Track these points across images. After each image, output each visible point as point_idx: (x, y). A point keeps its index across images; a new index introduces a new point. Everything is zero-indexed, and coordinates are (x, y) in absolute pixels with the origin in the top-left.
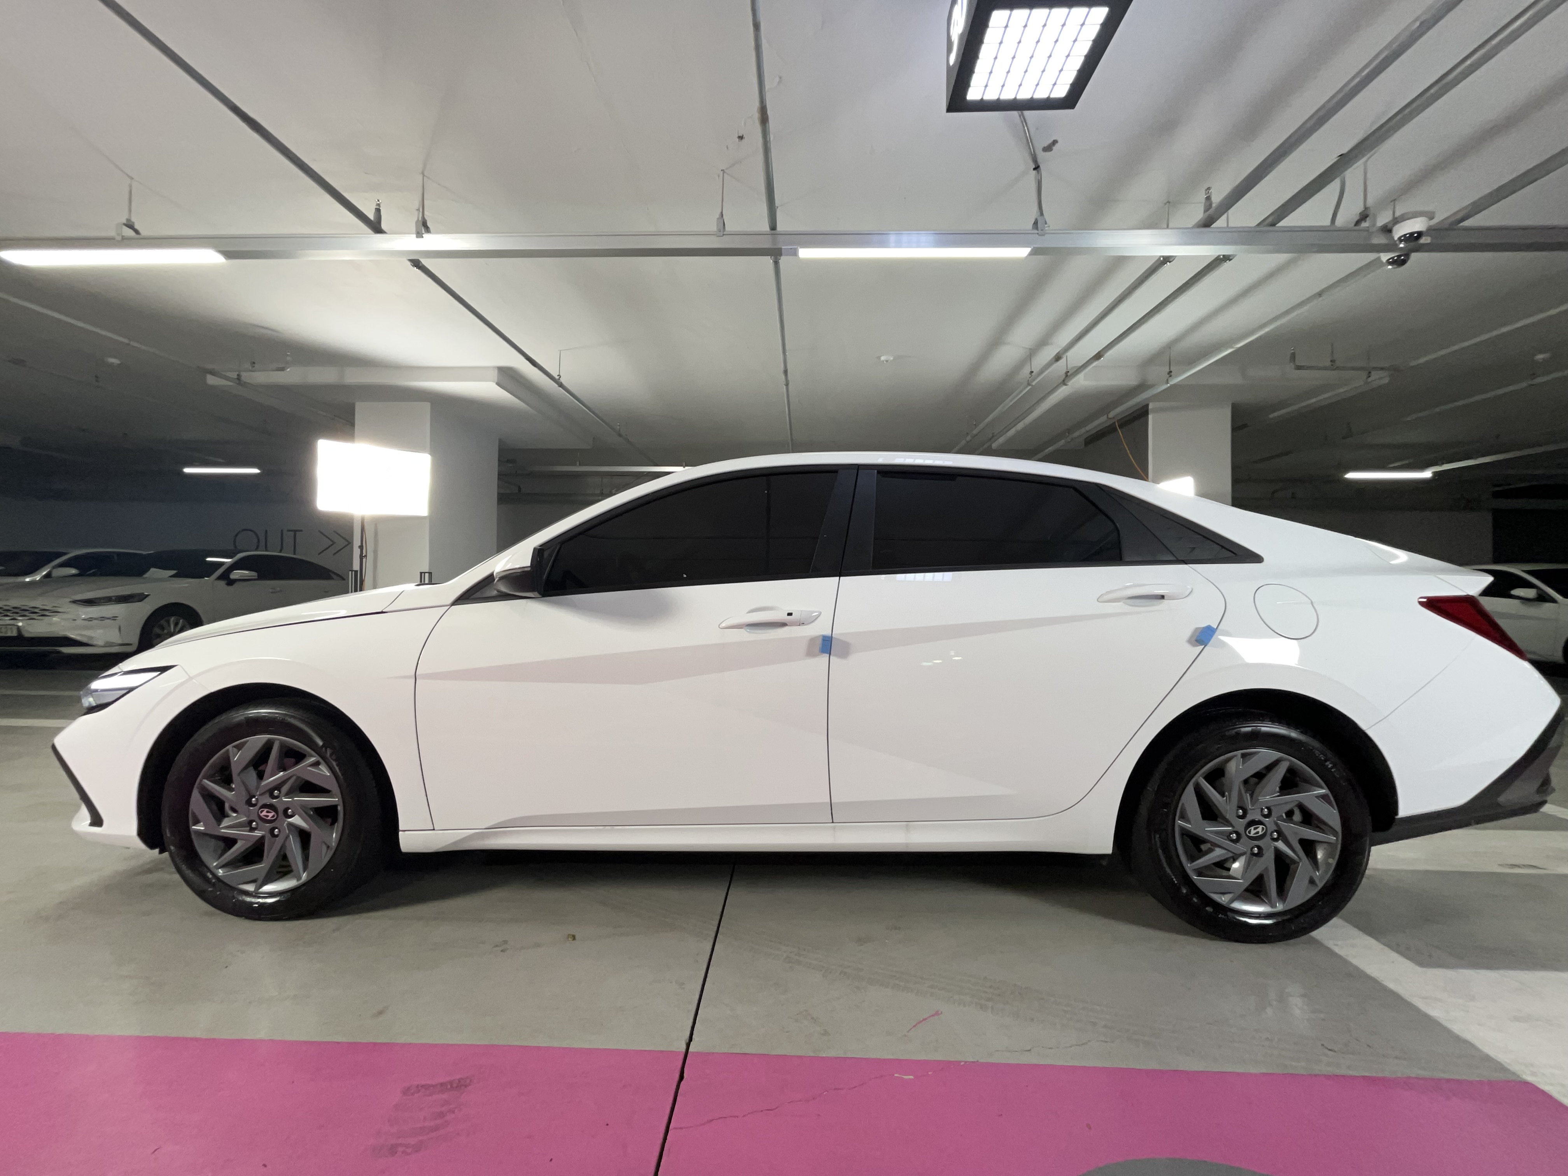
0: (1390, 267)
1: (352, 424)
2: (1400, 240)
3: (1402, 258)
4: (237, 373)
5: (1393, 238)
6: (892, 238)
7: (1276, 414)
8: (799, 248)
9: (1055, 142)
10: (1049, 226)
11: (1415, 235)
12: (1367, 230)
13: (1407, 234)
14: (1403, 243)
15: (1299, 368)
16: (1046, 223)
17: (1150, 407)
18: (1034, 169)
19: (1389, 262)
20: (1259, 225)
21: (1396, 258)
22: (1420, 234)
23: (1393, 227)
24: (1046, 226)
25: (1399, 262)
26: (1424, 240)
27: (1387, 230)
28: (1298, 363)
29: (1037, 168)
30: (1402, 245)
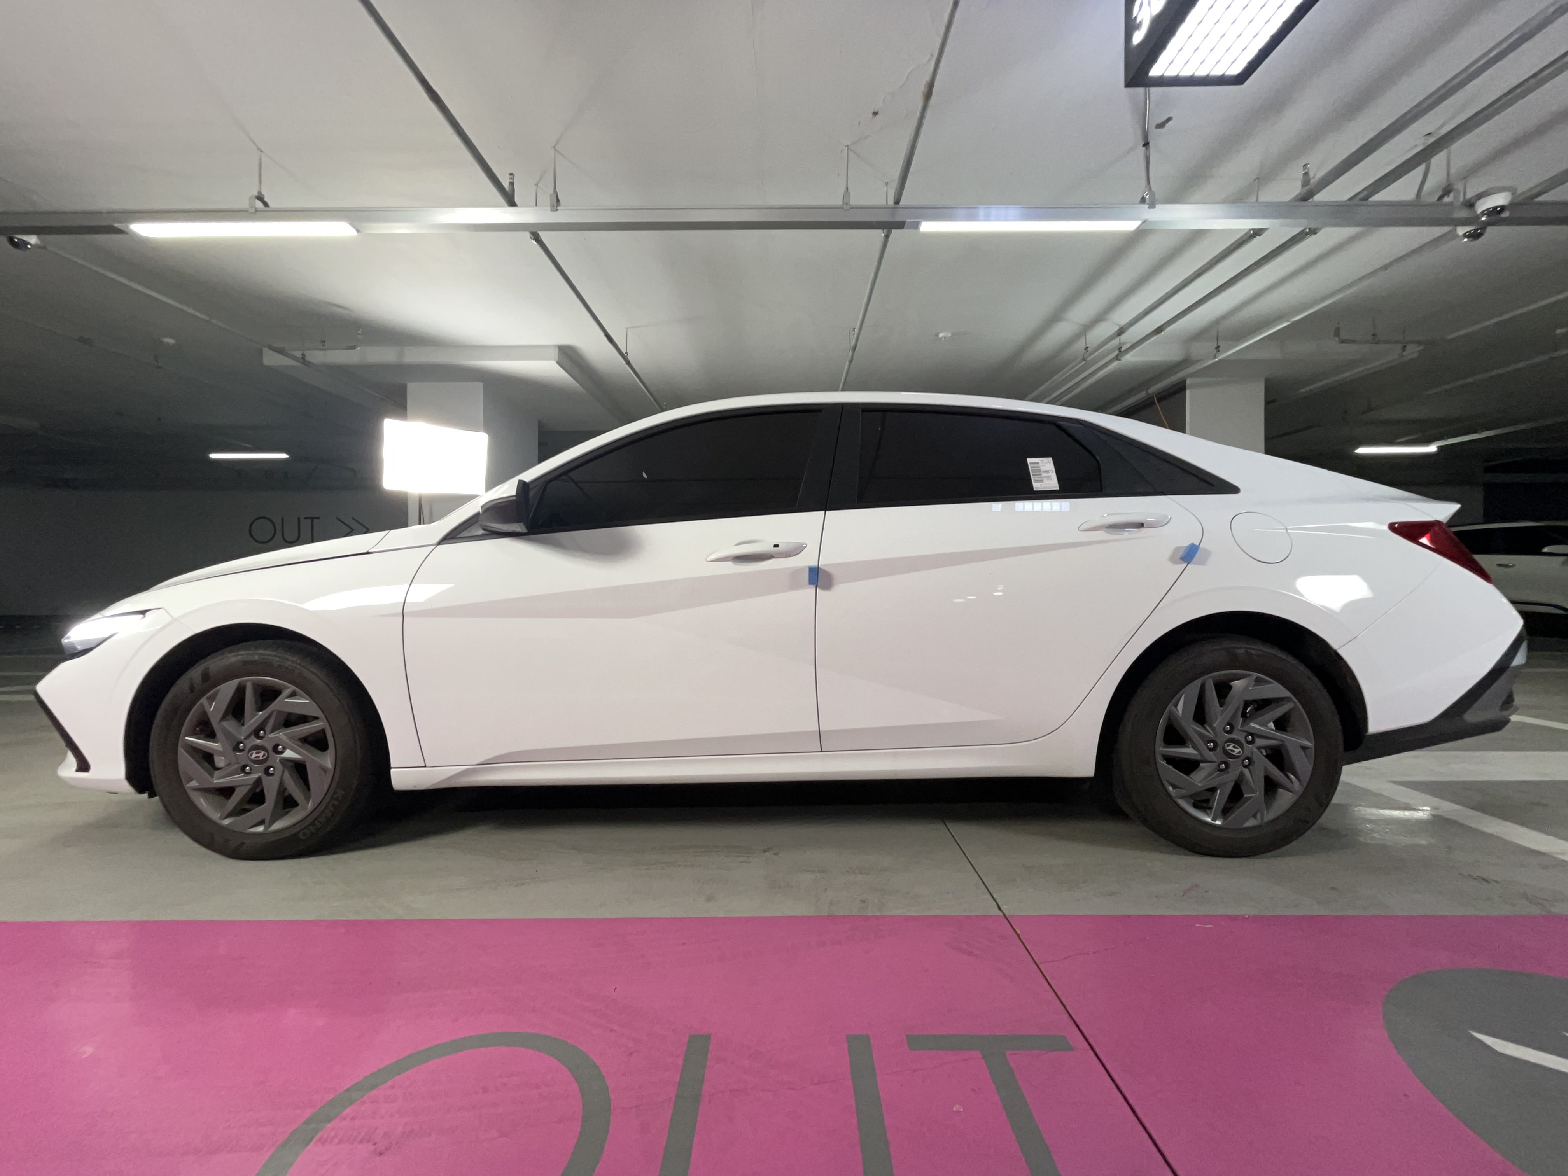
0: (1466, 240)
1: (404, 405)
2: (1483, 212)
3: (1479, 231)
4: (301, 352)
5: (1475, 212)
7: (1308, 388)
8: (925, 220)
9: (1169, 119)
11: (1499, 209)
12: (1451, 204)
13: (1490, 208)
14: (1485, 216)
15: (1343, 342)
17: (1188, 382)
18: (1144, 145)
19: (1465, 236)
20: (1351, 199)
21: (1472, 232)
22: (1503, 208)
23: (1476, 201)
25: (1474, 236)
26: (1506, 214)
27: (1470, 205)
28: (1343, 336)
29: (1146, 145)
30: (1484, 219)
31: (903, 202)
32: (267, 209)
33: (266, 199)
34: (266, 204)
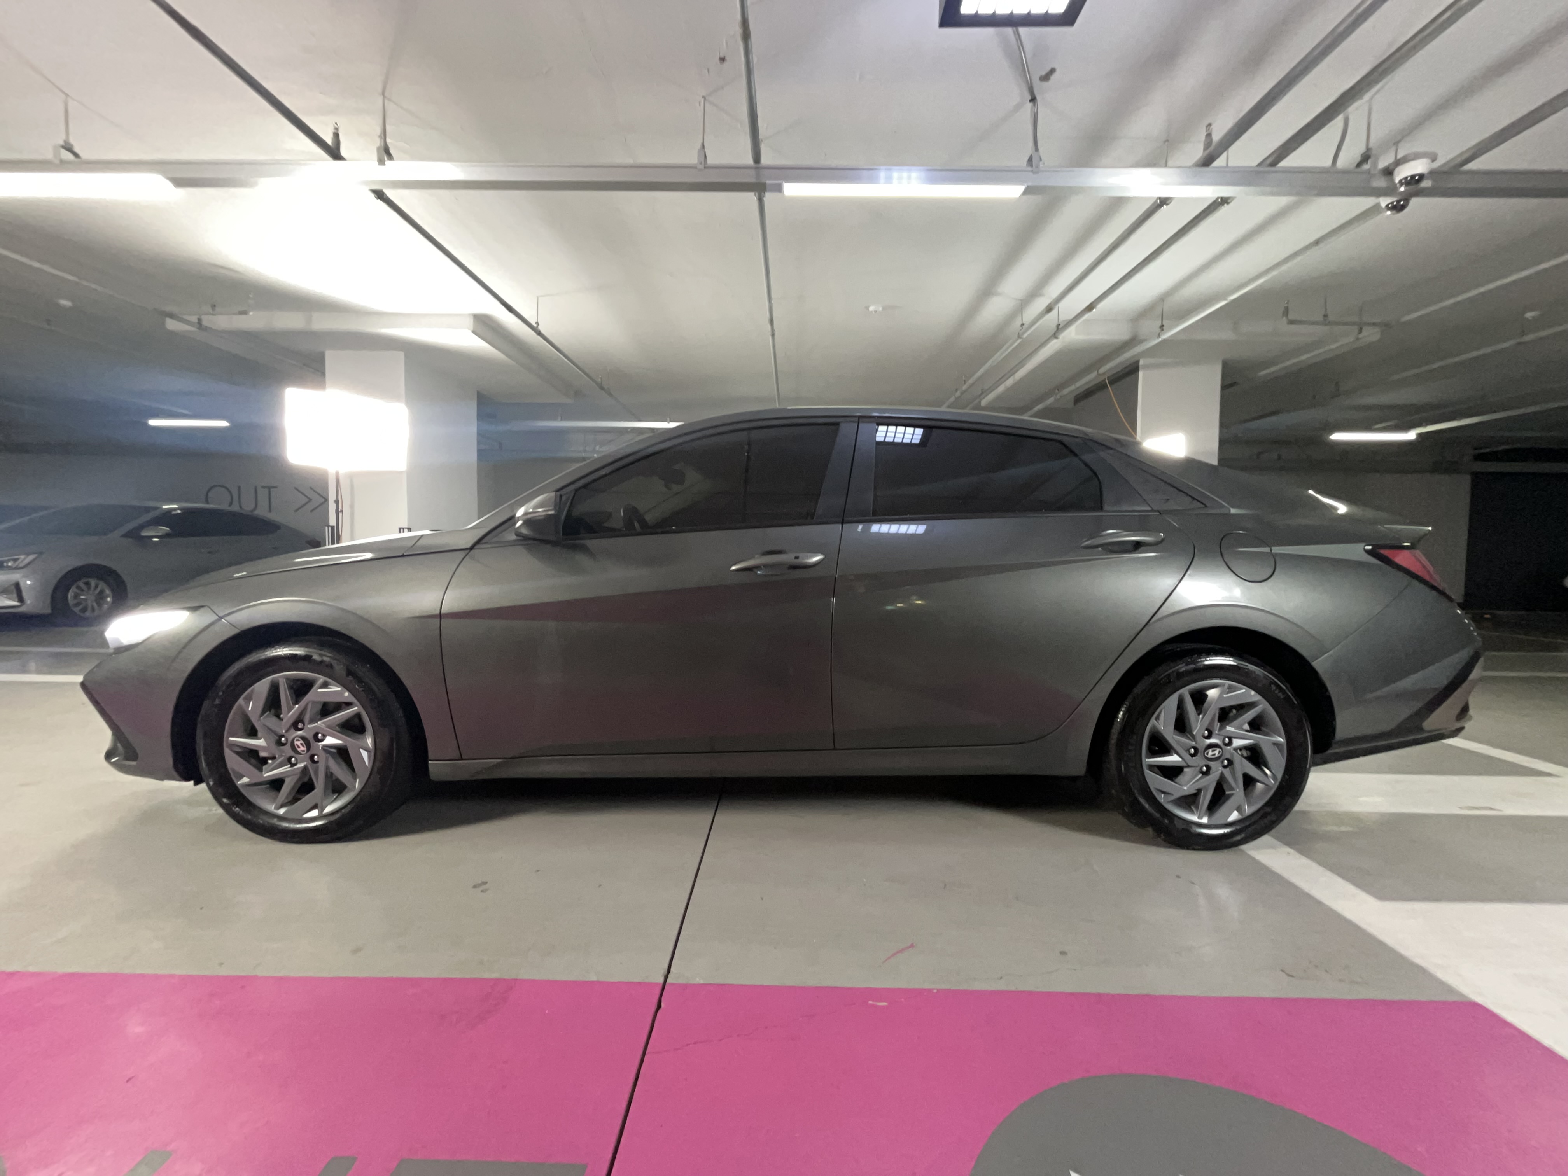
0: (1389, 213)
1: (323, 374)
2: (1400, 181)
3: (1402, 203)
4: (197, 317)
5: (1393, 180)
6: (882, 174)
7: (1265, 372)
8: (784, 182)
9: (1052, 71)
10: (1044, 164)
11: (1417, 178)
12: (1368, 172)
13: (1408, 177)
14: (1403, 186)
15: (1291, 322)
16: (1041, 159)
17: (1141, 363)
18: (1031, 101)
19: (1388, 208)
20: (1259, 165)
21: (1395, 203)
22: (1422, 177)
23: (1396, 168)
24: (1041, 163)
25: (1398, 208)
26: (1426, 184)
27: (1389, 172)
28: (1291, 316)
29: (1033, 100)
30: (1402, 189)
31: (765, 160)
32: (77, 160)
33: (77, 149)
34: (76, 155)
